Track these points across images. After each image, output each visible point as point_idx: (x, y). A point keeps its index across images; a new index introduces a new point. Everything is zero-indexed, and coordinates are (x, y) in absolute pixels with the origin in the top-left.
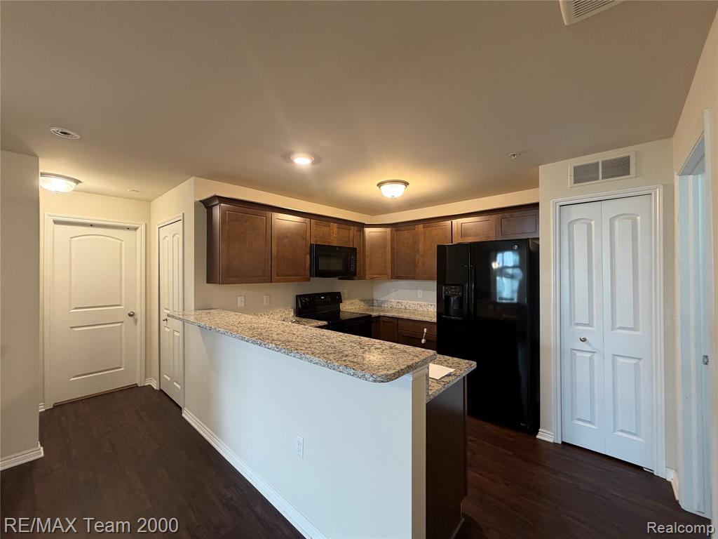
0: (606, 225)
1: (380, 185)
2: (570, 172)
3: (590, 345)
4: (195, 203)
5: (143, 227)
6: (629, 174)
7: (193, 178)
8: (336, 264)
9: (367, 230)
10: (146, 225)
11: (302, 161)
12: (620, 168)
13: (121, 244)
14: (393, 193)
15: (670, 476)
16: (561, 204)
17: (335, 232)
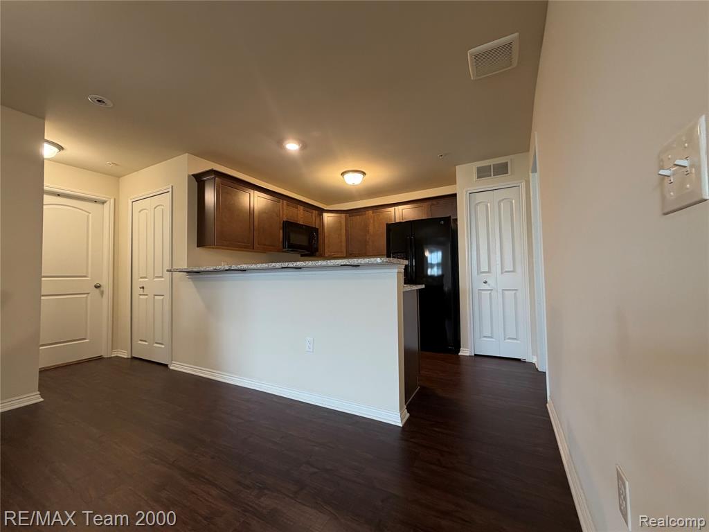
0: (496, 205)
1: (343, 174)
2: (475, 171)
3: (489, 285)
4: (189, 176)
5: (112, 201)
6: (507, 173)
7: (187, 154)
8: (302, 240)
9: (325, 215)
10: (115, 199)
11: (292, 147)
12: (502, 169)
13: (88, 216)
14: (353, 180)
15: (534, 360)
16: (471, 192)
17: (302, 213)
